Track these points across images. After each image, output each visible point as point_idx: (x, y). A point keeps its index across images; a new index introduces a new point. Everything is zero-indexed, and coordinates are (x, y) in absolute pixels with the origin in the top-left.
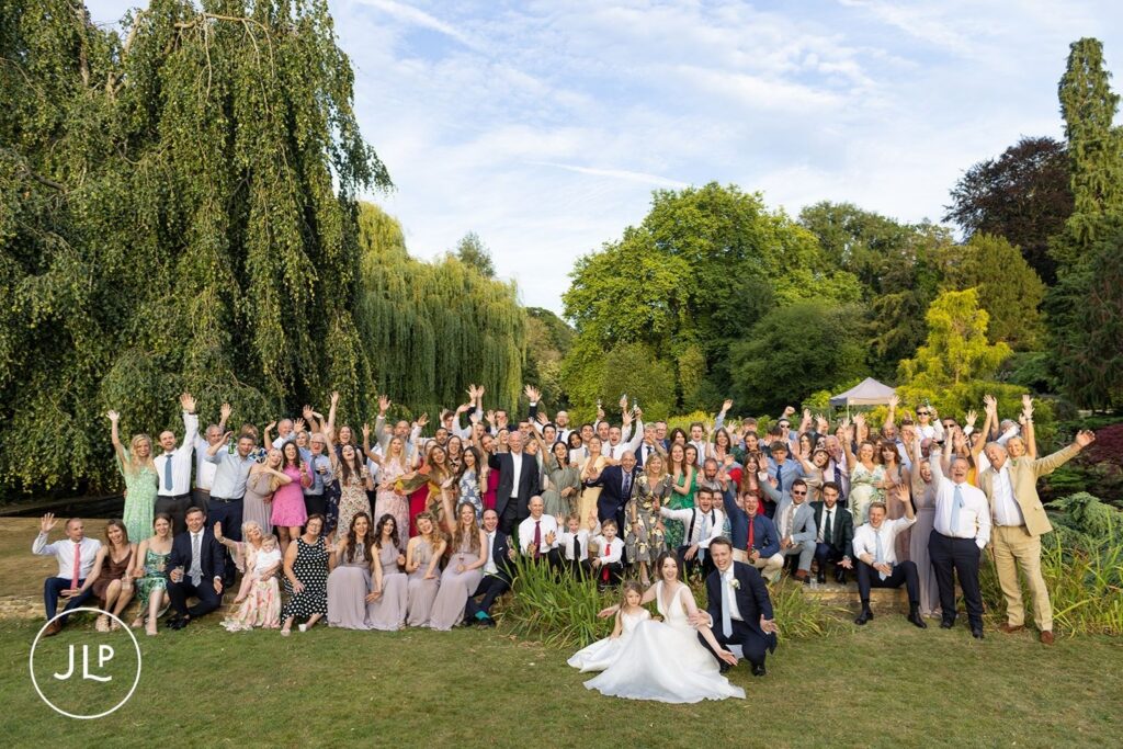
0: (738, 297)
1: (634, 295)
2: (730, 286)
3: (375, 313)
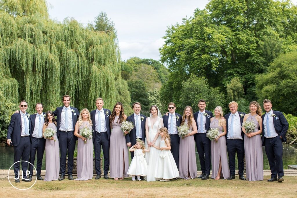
0: (262, 49)
1: (200, 49)
2: (257, 42)
3: (23, 51)
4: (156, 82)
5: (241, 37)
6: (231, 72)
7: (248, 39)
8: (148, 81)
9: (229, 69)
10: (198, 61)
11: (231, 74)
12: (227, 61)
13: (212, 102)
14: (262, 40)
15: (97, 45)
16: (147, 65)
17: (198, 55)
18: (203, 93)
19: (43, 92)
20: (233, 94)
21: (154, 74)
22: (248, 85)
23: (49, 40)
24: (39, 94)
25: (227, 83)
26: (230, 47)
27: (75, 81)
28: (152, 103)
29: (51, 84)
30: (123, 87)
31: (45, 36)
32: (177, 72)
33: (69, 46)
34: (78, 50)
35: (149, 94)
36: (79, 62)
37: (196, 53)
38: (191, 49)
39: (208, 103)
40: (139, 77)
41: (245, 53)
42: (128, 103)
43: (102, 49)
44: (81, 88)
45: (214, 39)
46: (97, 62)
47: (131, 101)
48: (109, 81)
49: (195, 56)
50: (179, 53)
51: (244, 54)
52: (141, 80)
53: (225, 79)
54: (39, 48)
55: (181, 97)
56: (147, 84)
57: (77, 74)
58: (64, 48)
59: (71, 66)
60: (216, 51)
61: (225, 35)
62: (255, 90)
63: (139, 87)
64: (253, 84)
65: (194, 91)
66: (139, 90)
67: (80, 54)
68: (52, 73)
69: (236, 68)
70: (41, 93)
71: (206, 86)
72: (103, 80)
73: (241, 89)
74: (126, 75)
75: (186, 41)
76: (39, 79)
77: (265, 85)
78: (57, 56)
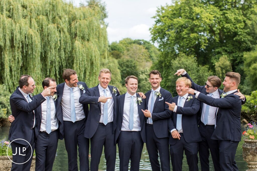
0: (249, 28)
1: (189, 28)
2: (244, 21)
4: (147, 61)
5: (229, 16)
6: (219, 51)
7: (236, 18)
8: (139, 60)
9: (217, 47)
10: (187, 41)
11: (219, 53)
12: (215, 40)
13: (201, 79)
14: (250, 20)
15: (80, 20)
16: (138, 45)
17: (187, 34)
18: (192, 71)
19: (23, 69)
20: (221, 72)
21: (145, 53)
23: (29, 14)
24: (19, 71)
25: (216, 61)
26: (218, 26)
27: (57, 57)
28: (144, 81)
29: (31, 61)
30: (113, 66)
31: (25, 11)
32: (168, 52)
33: (51, 20)
34: (61, 25)
35: (140, 72)
36: (61, 38)
37: (185, 32)
38: (181, 28)
39: (197, 80)
40: (131, 57)
41: (232, 32)
42: (118, 81)
43: (86, 23)
44: (65, 64)
45: (202, 18)
46: (80, 37)
47: (121, 79)
48: (94, 58)
49: (184, 35)
50: (168, 32)
51: (232, 33)
52: (132, 59)
53: (213, 58)
54: (18, 22)
55: (170, 76)
56: (138, 63)
57: (60, 50)
58: (45, 22)
59: (52, 41)
60: (204, 30)
61: (213, 15)
62: (243, 67)
63: (130, 66)
64: (241, 62)
66: (130, 69)
67: (63, 29)
68: (32, 49)
69: (224, 46)
70: (21, 71)
71: (195, 64)
72: (87, 56)
73: (229, 67)
74: (119, 55)
75: (175, 20)
76: (18, 55)
77: (253, 62)
78: (37, 31)
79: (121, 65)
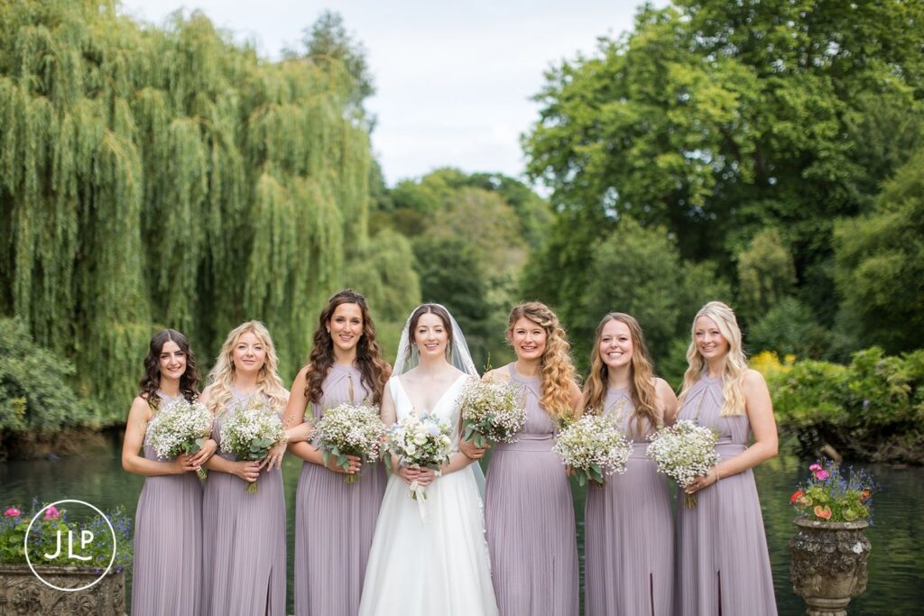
0: (855, 137)
1: (651, 135)
2: (839, 115)
4: (513, 245)
5: (788, 98)
6: (752, 213)
7: (811, 105)
8: (483, 241)
9: (747, 200)
10: (644, 177)
11: (752, 220)
12: (740, 178)
14: (857, 109)
15: (279, 103)
16: (482, 192)
17: (644, 154)
18: (660, 279)
20: (757, 285)
21: (505, 219)
22: (808, 255)
23: (106, 84)
24: (68, 275)
25: (741, 247)
26: (750, 129)
27: (197, 229)
29: (110, 242)
30: (394, 258)
31: (95, 72)
32: (578, 215)
33: (179, 105)
34: (212, 122)
35: (488, 283)
36: (212, 165)
37: (640, 150)
38: (624, 135)
40: (458, 231)
41: (799, 149)
43: (297, 117)
44: (222, 254)
45: (698, 102)
46: (278, 163)
48: (322, 233)
49: (636, 160)
50: (583, 149)
51: (797, 153)
52: (460, 238)
53: (732, 236)
54: (69, 112)
55: (586, 294)
56: (481, 250)
57: (206, 205)
58: (160, 112)
59: (183, 176)
60: (704, 145)
61: (735, 91)
62: (834, 270)
63: (452, 261)
64: (826, 252)
65: (630, 274)
66: (454, 270)
67: (219, 136)
68: (114, 202)
69: (769, 197)
70: (74, 273)
71: (669, 256)
73: (785, 269)
74: (416, 222)
75: (606, 108)
76: (67, 221)
77: (865, 253)
78: (134, 140)
79: (421, 256)
